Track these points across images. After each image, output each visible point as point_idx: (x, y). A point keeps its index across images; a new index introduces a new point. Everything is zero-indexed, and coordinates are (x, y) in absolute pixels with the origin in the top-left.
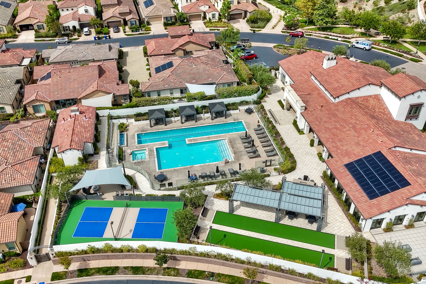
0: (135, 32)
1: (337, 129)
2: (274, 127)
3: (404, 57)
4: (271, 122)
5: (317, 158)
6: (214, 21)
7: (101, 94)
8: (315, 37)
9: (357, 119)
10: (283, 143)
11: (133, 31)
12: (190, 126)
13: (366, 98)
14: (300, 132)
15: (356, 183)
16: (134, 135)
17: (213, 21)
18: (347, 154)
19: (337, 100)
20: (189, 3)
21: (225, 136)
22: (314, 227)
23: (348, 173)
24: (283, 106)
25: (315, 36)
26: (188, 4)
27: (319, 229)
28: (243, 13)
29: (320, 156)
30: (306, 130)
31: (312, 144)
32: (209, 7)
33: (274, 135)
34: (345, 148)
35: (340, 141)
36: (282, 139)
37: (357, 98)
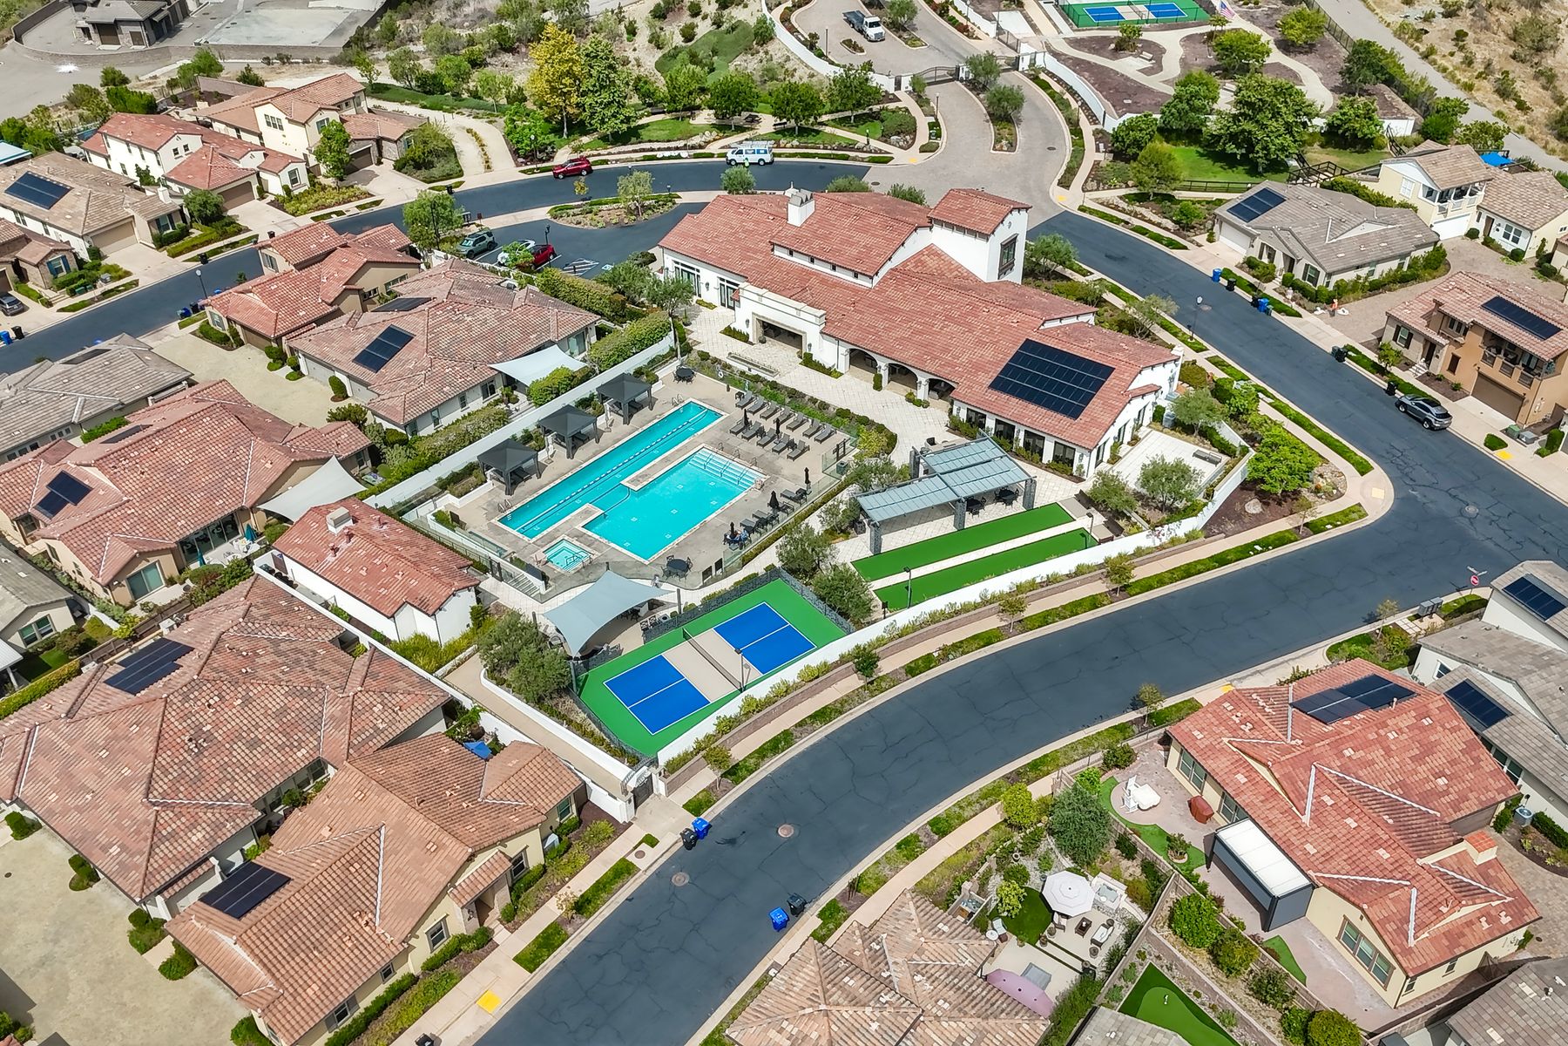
0: (81, 293)
1: (921, 333)
2: (774, 385)
3: (854, 159)
4: (757, 379)
5: (911, 406)
6: (302, 190)
7: (302, 470)
8: (619, 165)
9: (942, 302)
10: (824, 406)
11: (73, 293)
12: (595, 455)
14: (828, 372)
15: (1032, 406)
17: (296, 192)
18: (978, 367)
19: (876, 279)
20: (185, 157)
21: (696, 444)
22: (1018, 506)
23: (1005, 396)
24: (744, 338)
25: (617, 161)
26: (180, 161)
27: (1029, 504)
28: (372, 145)
29: (911, 399)
30: (843, 364)
31: (878, 387)
32: (265, 155)
33: (788, 400)
34: (964, 359)
35: (946, 350)
36: (813, 400)
37: (905, 264)
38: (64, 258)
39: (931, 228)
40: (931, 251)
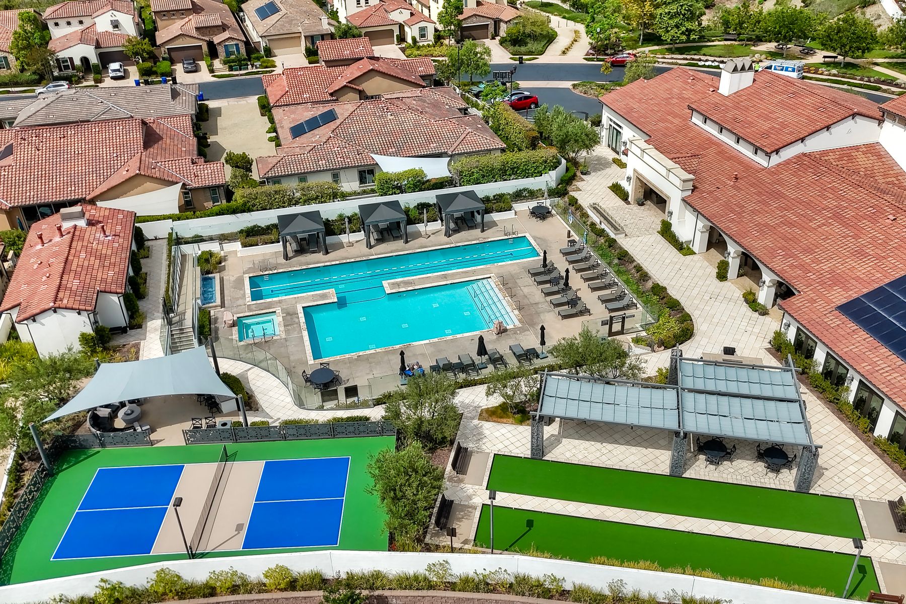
0: (236, 70)
1: (791, 224)
2: (612, 243)
4: (601, 233)
5: (745, 308)
6: (425, 44)
7: (148, 185)
9: (840, 198)
10: (644, 276)
12: (391, 252)
13: (847, 153)
14: (682, 248)
15: (884, 351)
16: (240, 281)
17: (421, 44)
18: (837, 280)
19: (775, 160)
20: (364, 8)
21: (488, 271)
22: (787, 480)
23: (852, 326)
24: (624, 196)
26: (360, 9)
27: (804, 485)
28: (490, 23)
29: (751, 301)
30: (699, 243)
31: (722, 276)
32: (412, 14)
33: (616, 261)
34: (826, 267)
35: (808, 251)
36: (639, 269)
37: (825, 153)
38: (237, 45)
39: (881, 122)
40: (874, 150)
